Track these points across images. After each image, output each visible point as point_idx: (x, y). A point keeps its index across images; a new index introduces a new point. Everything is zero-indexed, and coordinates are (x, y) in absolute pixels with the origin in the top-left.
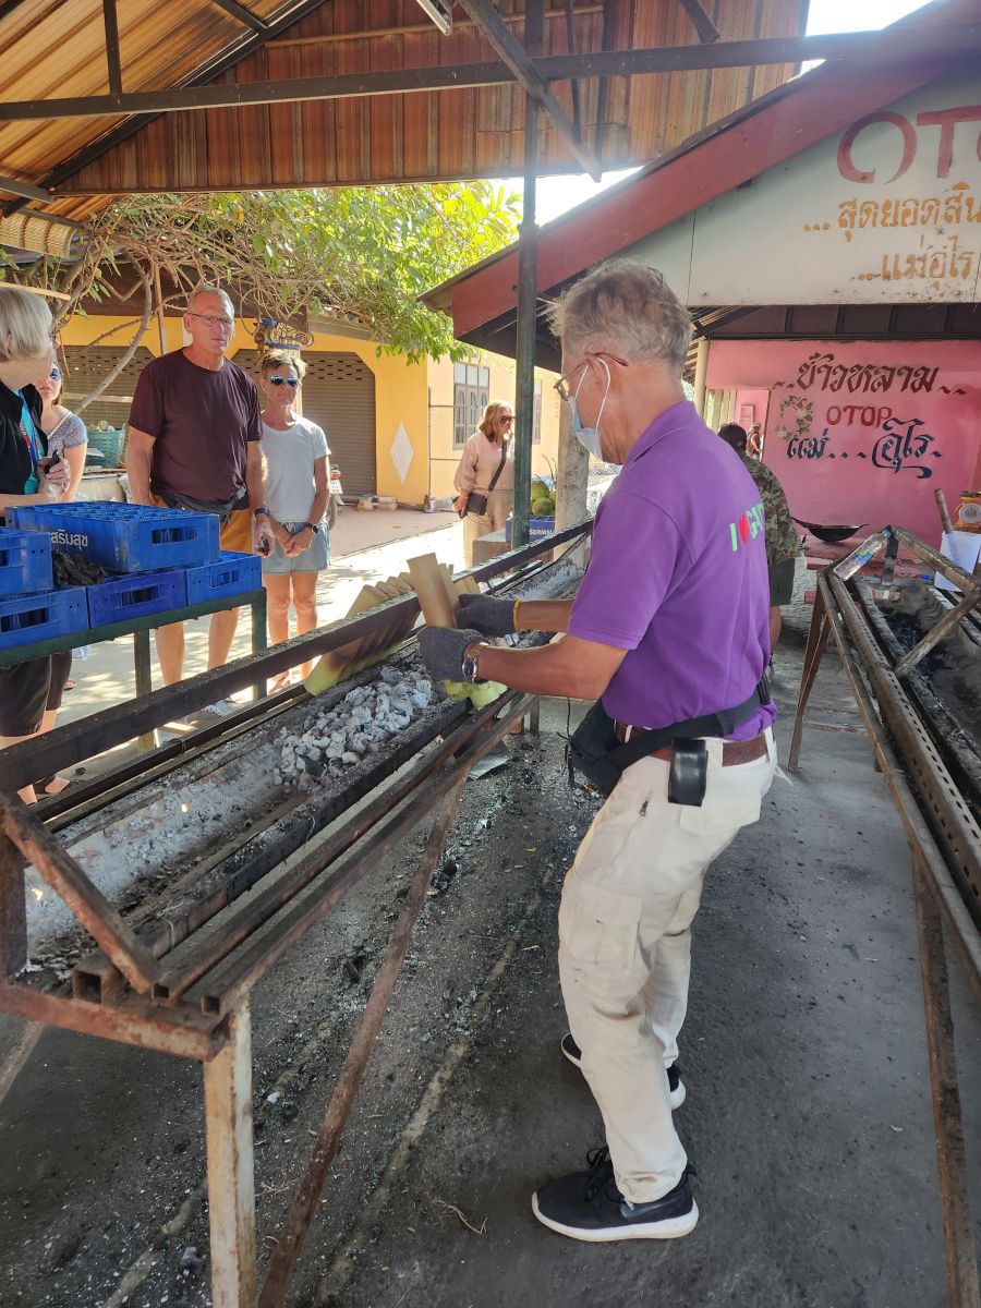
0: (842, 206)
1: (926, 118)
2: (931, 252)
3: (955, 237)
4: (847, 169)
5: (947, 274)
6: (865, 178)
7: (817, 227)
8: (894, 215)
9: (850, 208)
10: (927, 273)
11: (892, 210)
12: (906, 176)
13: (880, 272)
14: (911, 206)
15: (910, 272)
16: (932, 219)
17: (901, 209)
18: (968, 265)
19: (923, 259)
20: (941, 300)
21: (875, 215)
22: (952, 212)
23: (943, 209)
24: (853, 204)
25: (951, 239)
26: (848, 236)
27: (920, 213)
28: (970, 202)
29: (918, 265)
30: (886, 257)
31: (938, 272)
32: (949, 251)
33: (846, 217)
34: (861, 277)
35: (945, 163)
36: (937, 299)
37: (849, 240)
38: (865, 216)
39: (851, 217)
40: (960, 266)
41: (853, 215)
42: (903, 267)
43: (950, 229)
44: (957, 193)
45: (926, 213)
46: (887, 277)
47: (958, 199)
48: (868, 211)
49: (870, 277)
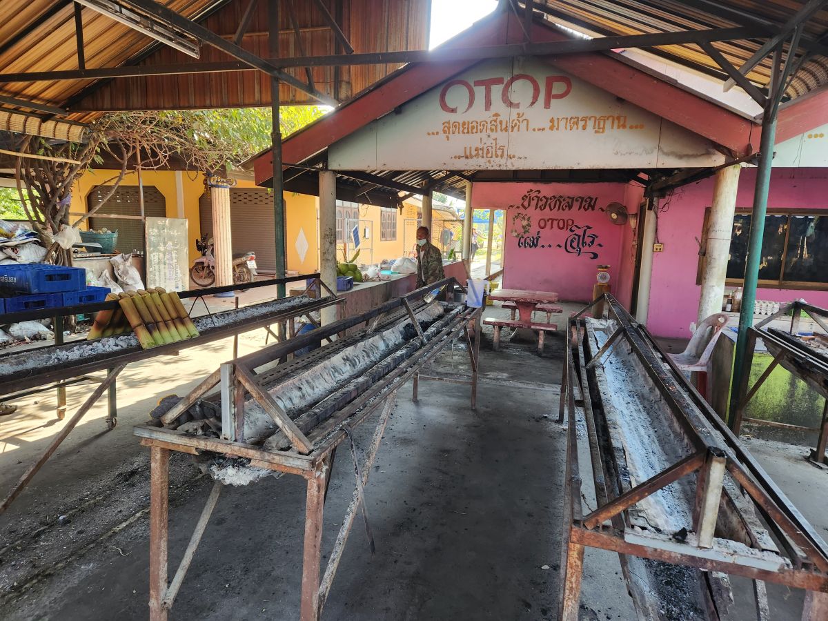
0: (443, 124)
1: (478, 83)
2: (485, 146)
3: (496, 139)
4: (444, 106)
5: (494, 156)
6: (453, 111)
7: (433, 134)
8: (468, 128)
9: (447, 125)
10: (485, 156)
11: (466, 126)
12: (471, 110)
13: (464, 155)
14: (474, 124)
15: (477, 155)
16: (484, 130)
17: (470, 125)
18: (503, 152)
19: (482, 149)
20: (492, 169)
21: (459, 128)
22: (493, 127)
23: (489, 125)
24: (448, 123)
25: (494, 140)
26: (448, 138)
27: (479, 128)
28: (501, 122)
29: (480, 152)
30: (466, 148)
31: (490, 155)
32: (494, 146)
33: (446, 129)
34: (455, 157)
35: (488, 104)
36: (490, 168)
37: (448, 140)
38: (454, 129)
39: (448, 129)
40: (499, 152)
41: (449, 128)
42: (474, 153)
43: (493, 135)
44: (495, 118)
45: (482, 127)
46: (467, 157)
47: (495, 121)
48: (455, 126)
49: (459, 157)
